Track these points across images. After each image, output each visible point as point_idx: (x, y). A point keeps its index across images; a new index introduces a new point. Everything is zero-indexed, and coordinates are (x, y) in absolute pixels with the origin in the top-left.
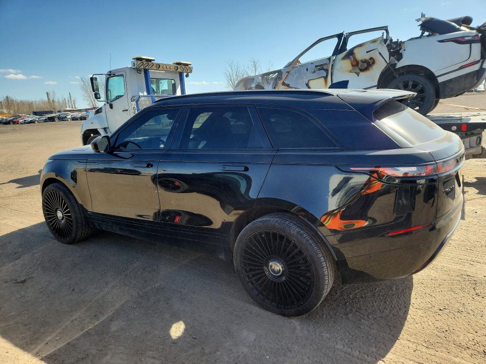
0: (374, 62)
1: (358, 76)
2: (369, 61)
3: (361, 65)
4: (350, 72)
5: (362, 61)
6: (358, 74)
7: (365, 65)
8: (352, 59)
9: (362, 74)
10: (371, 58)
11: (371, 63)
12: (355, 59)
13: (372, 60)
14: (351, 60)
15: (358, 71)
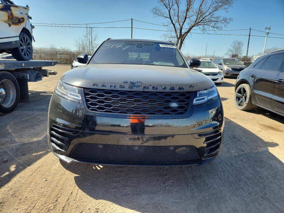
0: (23, 21)
1: (9, 26)
2: (21, 19)
3: (15, 20)
4: (5, 22)
5: (16, 17)
6: (10, 26)
7: (17, 21)
8: (10, 13)
9: (12, 26)
10: (23, 18)
11: (21, 21)
12: (12, 14)
13: (23, 20)
14: (8, 14)
15: (11, 23)
